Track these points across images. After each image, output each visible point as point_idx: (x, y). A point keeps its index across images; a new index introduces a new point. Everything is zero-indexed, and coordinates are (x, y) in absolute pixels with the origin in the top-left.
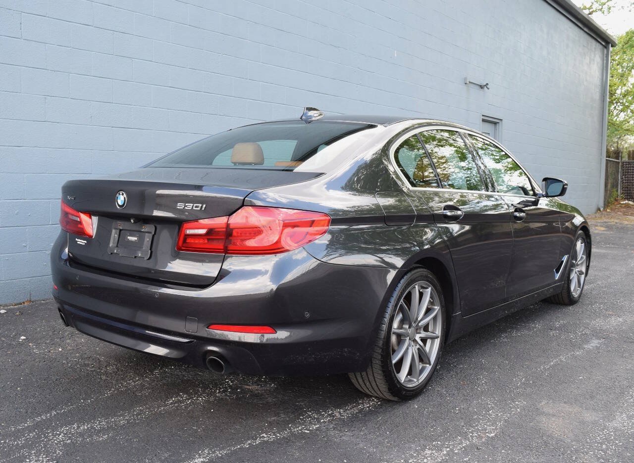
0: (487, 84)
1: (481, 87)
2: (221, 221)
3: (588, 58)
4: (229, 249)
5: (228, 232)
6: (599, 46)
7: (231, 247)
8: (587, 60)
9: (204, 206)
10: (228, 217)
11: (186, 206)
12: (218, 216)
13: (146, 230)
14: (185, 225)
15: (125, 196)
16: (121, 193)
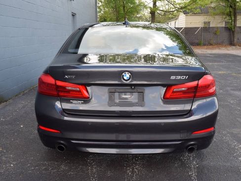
2: (194, 83)
4: (196, 95)
5: (196, 88)
9: (187, 77)
10: (198, 81)
11: (177, 78)
13: (139, 91)
14: (173, 87)
15: (130, 74)
16: (127, 73)
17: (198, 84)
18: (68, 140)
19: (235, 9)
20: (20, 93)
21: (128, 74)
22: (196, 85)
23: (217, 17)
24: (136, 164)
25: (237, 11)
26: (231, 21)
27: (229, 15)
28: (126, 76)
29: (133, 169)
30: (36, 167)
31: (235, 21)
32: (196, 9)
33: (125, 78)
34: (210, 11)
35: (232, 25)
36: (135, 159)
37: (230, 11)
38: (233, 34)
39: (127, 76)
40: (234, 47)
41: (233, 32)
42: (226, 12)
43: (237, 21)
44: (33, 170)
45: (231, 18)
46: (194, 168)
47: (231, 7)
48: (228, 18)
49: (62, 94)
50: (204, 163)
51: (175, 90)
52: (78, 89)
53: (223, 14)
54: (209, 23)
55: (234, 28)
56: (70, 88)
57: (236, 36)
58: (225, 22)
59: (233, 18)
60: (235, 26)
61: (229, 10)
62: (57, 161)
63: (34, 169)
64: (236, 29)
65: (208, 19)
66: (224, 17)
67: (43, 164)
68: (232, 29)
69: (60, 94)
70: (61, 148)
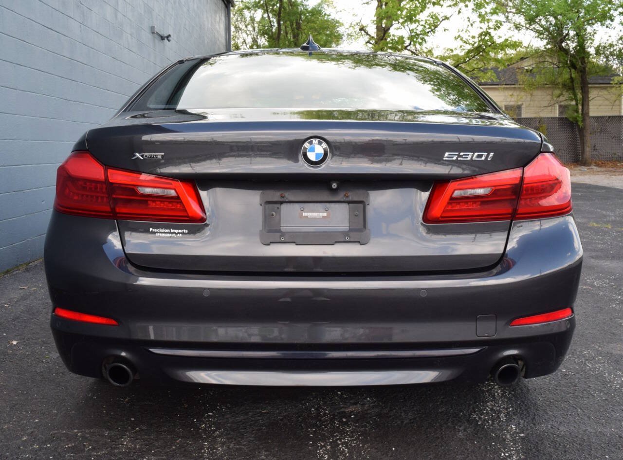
0: (169, 36)
1: (162, 38)
2: (509, 176)
3: (218, 16)
4: (519, 212)
5: (518, 190)
6: (223, 6)
7: (522, 208)
8: (218, 19)
9: (492, 154)
10: (522, 168)
11: (461, 156)
12: (506, 168)
13: (350, 199)
14: (452, 185)
15: (324, 145)
16: (315, 141)
17: (522, 178)
18: (141, 346)
19: (583, 72)
20: (17, 267)
21: (320, 143)
22: (517, 182)
23: (539, 94)
24: (343, 433)
25: (590, 78)
26: (574, 103)
27: (569, 86)
28: (312, 150)
29: (334, 445)
30: (45, 442)
31: (585, 101)
32: (484, 71)
33: (312, 156)
34: (520, 77)
35: (577, 111)
36: (341, 422)
37: (571, 78)
38: (582, 137)
39: (316, 151)
40: (585, 168)
41: (582, 130)
42: (560, 80)
43: (591, 103)
44: (35, 452)
45: (575, 95)
46: (515, 441)
47: (573, 66)
48: (567, 95)
49: (124, 210)
50: (543, 427)
51: (457, 193)
52: (172, 193)
53: (554, 84)
54: (519, 107)
55: (584, 120)
56: (148, 191)
57: (591, 140)
58: (560, 106)
59: (580, 96)
60: (585, 114)
61: (567, 76)
62: (110, 429)
63: (40, 449)
64: (588, 121)
65: (514, 99)
66: (557, 92)
67: (66, 435)
68: (577, 121)
69: (117, 210)
70: (119, 374)
